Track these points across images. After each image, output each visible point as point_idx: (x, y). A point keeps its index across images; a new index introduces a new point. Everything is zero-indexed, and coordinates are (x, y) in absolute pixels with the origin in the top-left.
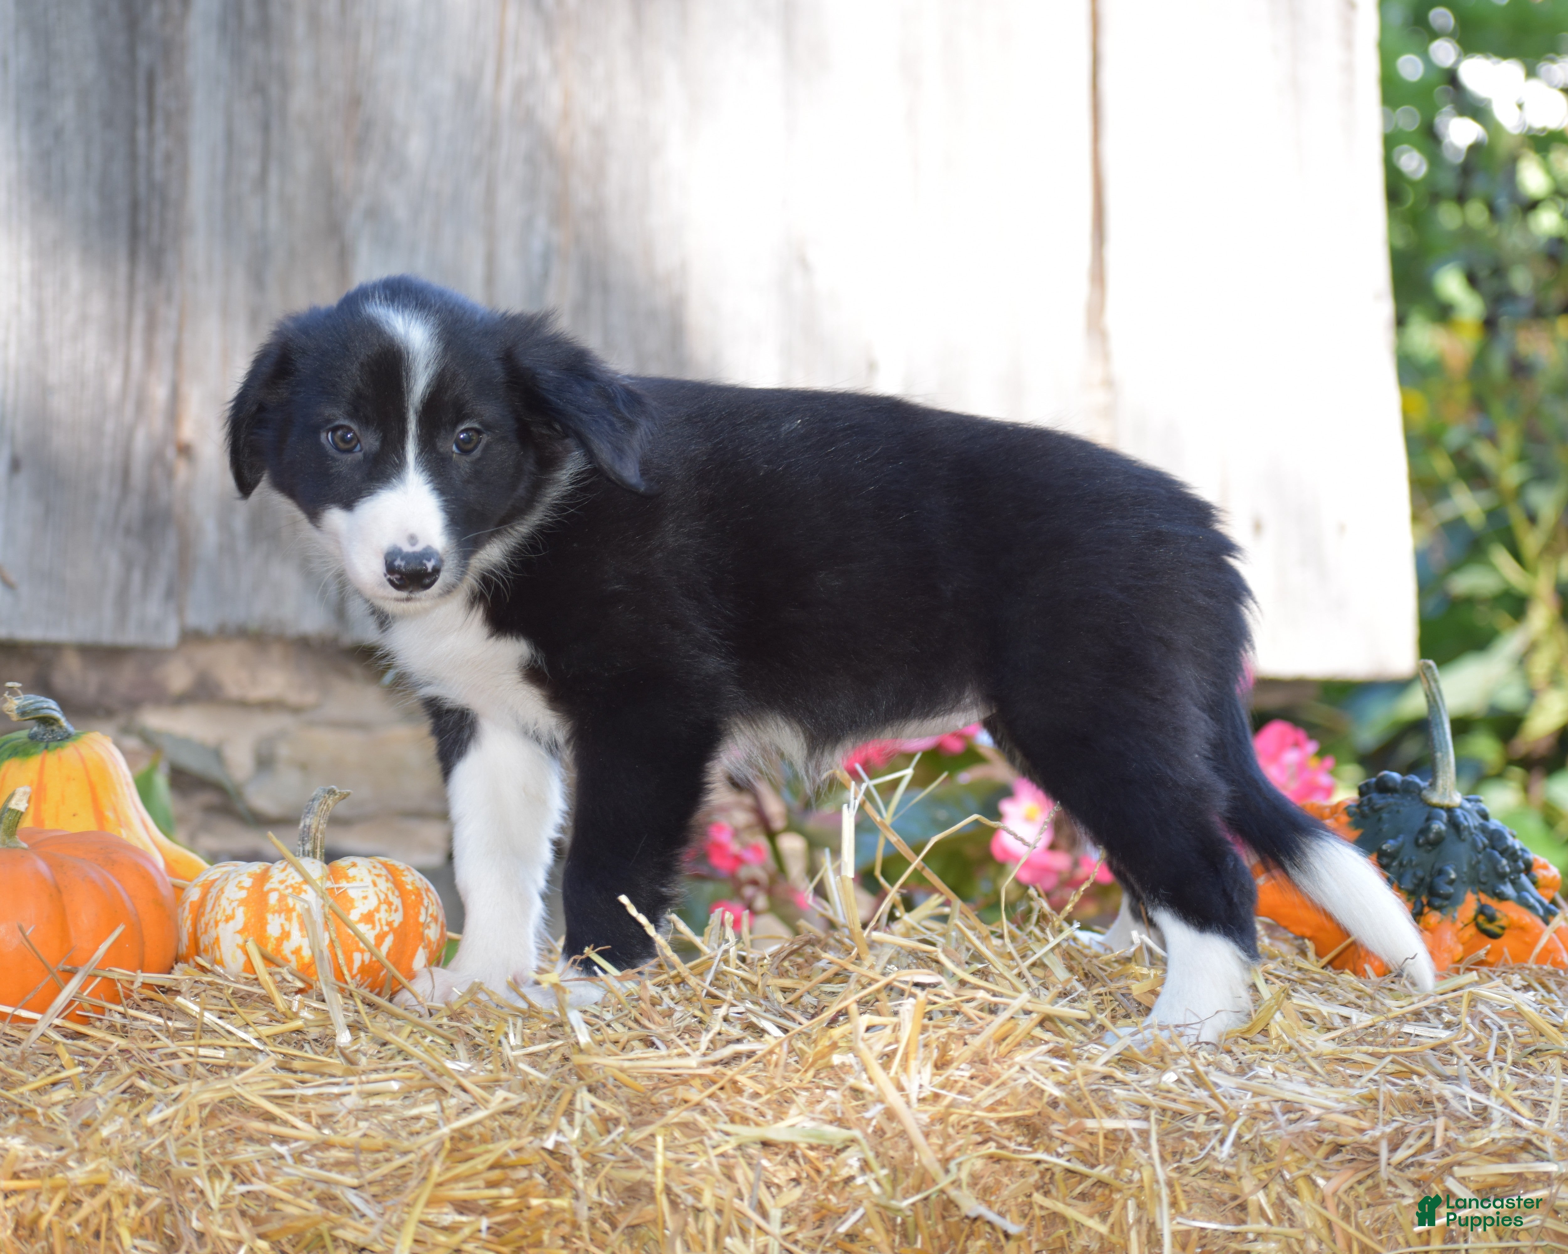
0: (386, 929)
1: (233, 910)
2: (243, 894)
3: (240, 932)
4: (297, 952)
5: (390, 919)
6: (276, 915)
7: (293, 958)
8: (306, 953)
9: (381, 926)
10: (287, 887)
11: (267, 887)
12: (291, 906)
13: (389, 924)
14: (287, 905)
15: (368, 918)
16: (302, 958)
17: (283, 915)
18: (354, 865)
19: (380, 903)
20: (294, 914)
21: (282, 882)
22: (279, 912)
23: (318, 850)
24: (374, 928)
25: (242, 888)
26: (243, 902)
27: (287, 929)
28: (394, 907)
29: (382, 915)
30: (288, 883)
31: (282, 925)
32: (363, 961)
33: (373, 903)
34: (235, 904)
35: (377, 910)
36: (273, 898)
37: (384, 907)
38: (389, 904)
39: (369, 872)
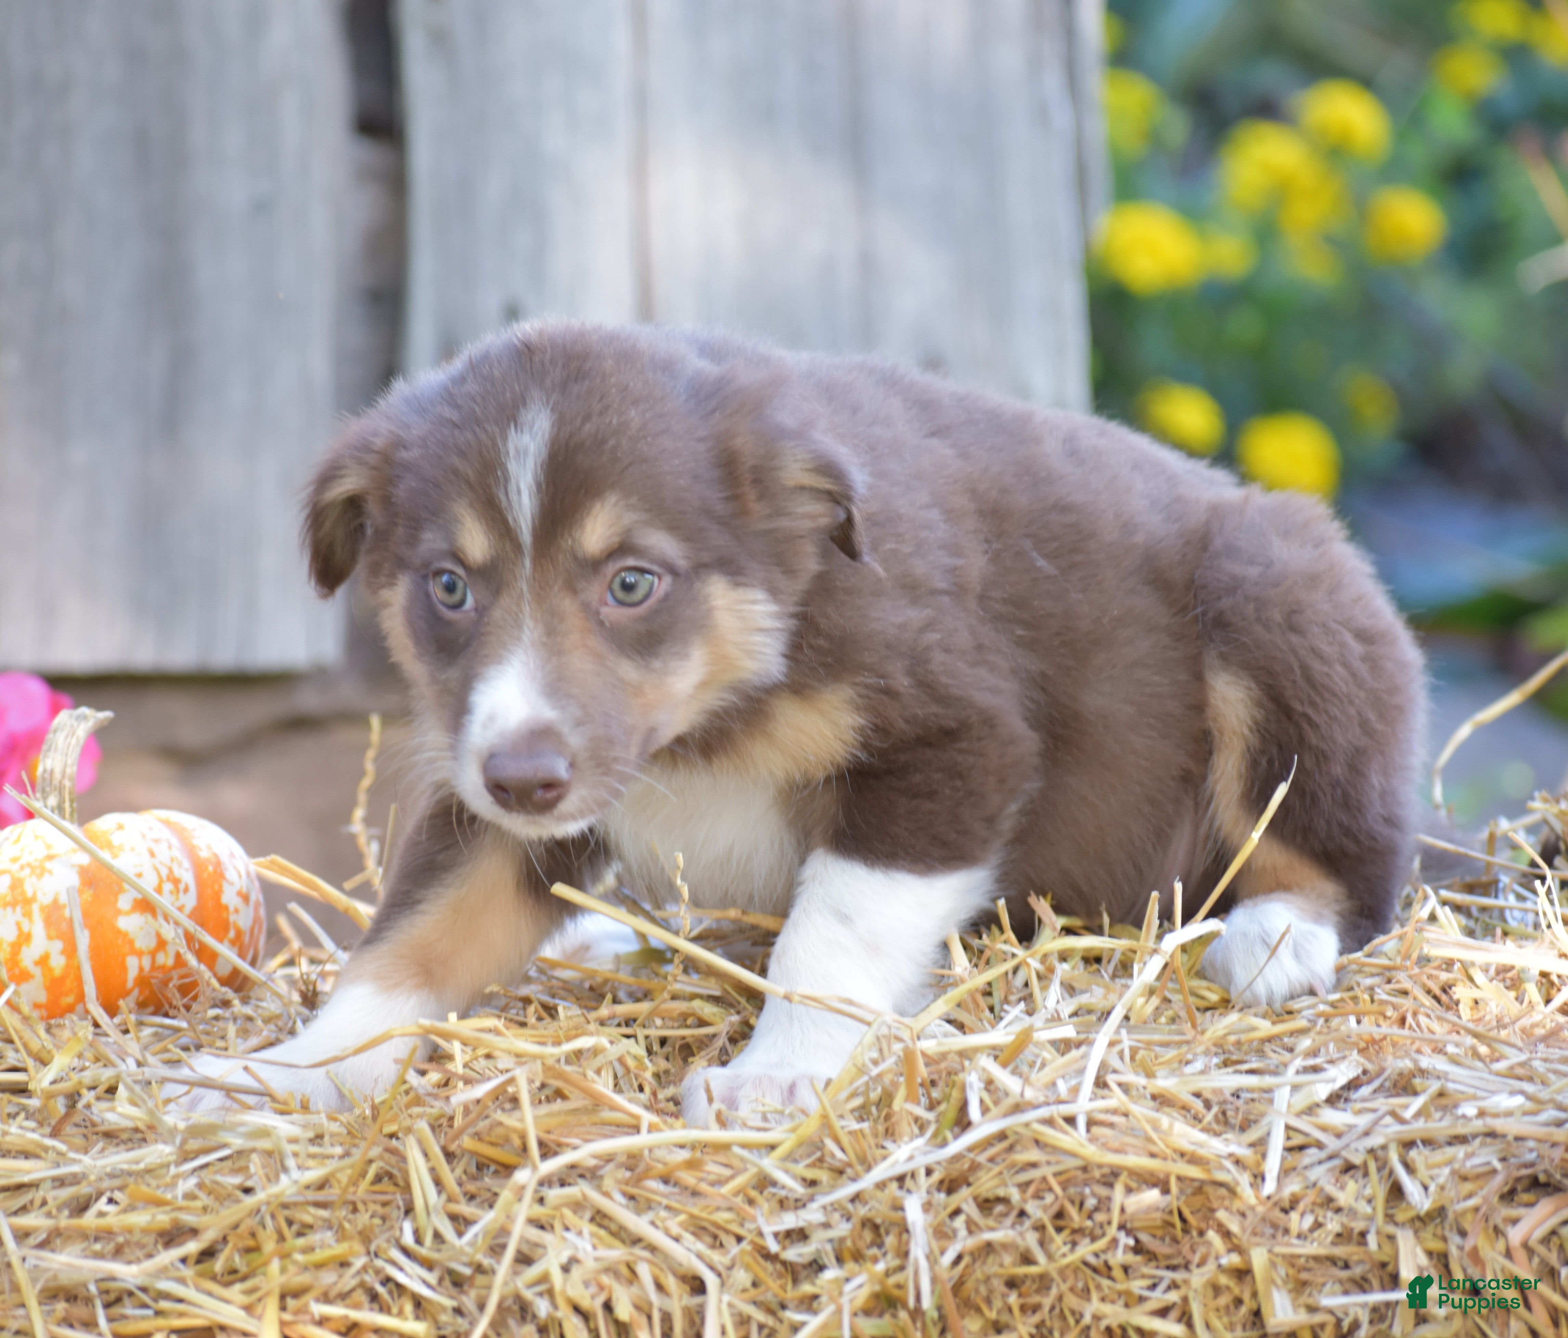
4: (43, 961)
5: (178, 904)
6: (9, 910)
8: (58, 962)
10: (22, 868)
12: (29, 894)
14: (23, 893)
15: (147, 905)
16: (50, 970)
17: (19, 909)
18: (120, 827)
19: (161, 880)
20: (35, 907)
21: (14, 860)
23: (67, 805)
27: (26, 929)
28: (182, 887)
30: (23, 861)
31: (18, 925)
32: (141, 969)
35: (158, 892)
37: (168, 887)
38: (176, 882)
39: (144, 836)
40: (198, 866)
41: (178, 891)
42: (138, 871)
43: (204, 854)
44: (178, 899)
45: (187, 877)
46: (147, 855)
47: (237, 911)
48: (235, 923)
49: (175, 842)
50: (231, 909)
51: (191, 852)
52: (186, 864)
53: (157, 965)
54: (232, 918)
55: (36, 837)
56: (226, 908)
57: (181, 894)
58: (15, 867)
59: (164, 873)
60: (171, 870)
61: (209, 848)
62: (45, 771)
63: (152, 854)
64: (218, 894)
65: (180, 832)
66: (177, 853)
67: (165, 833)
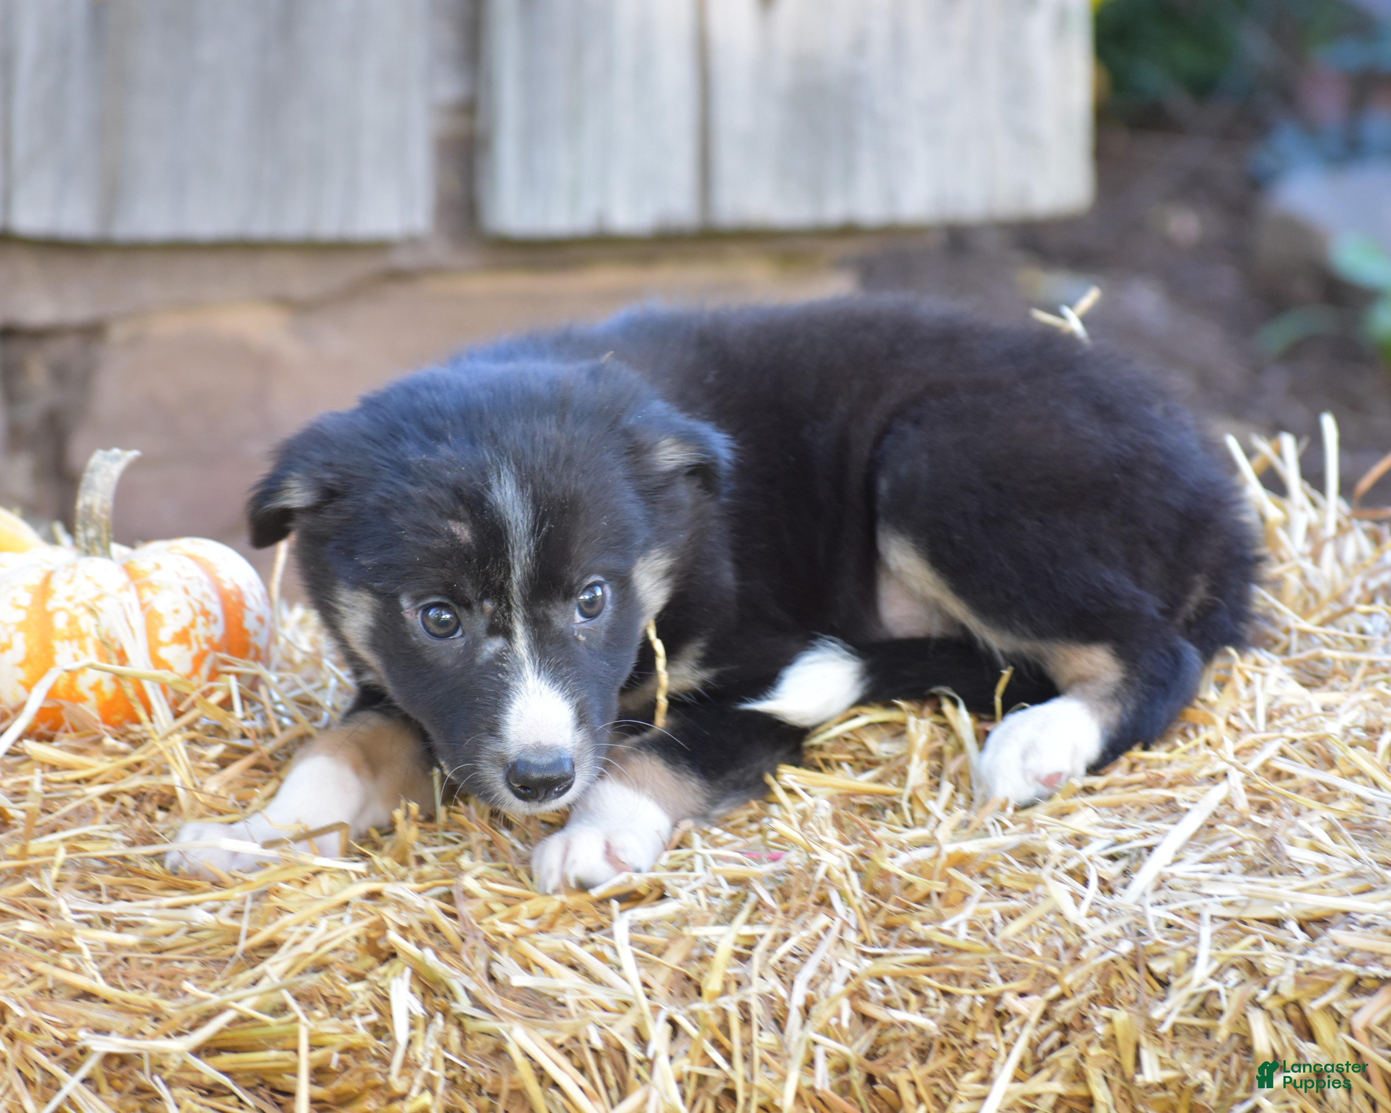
0: (205, 647)
1: (10, 637)
2: (20, 616)
3: (21, 665)
4: (96, 688)
5: (208, 634)
6: (66, 643)
7: (91, 695)
8: (109, 688)
9: (199, 643)
10: (77, 606)
11: (50, 606)
12: (84, 630)
13: (209, 640)
14: (78, 628)
15: (183, 637)
16: (102, 694)
18: (158, 567)
19: (195, 614)
21: (69, 599)
22: (70, 638)
24: (190, 648)
25: (19, 607)
26: (22, 626)
28: (211, 618)
29: (200, 631)
30: (78, 600)
33: (186, 617)
34: (11, 629)
35: (193, 625)
36: (60, 622)
37: (201, 620)
38: (206, 614)
40: (224, 597)
41: (209, 623)
42: (175, 607)
43: (228, 586)
44: (209, 629)
45: (216, 609)
46: (182, 593)
47: (255, 633)
48: (254, 643)
49: (205, 578)
51: (217, 584)
52: (215, 598)
54: (253, 640)
55: (88, 578)
56: (248, 632)
57: (211, 624)
58: (69, 606)
59: (197, 607)
60: (202, 604)
61: (232, 580)
63: (186, 591)
64: (240, 621)
65: (207, 567)
66: (207, 589)
67: (195, 571)
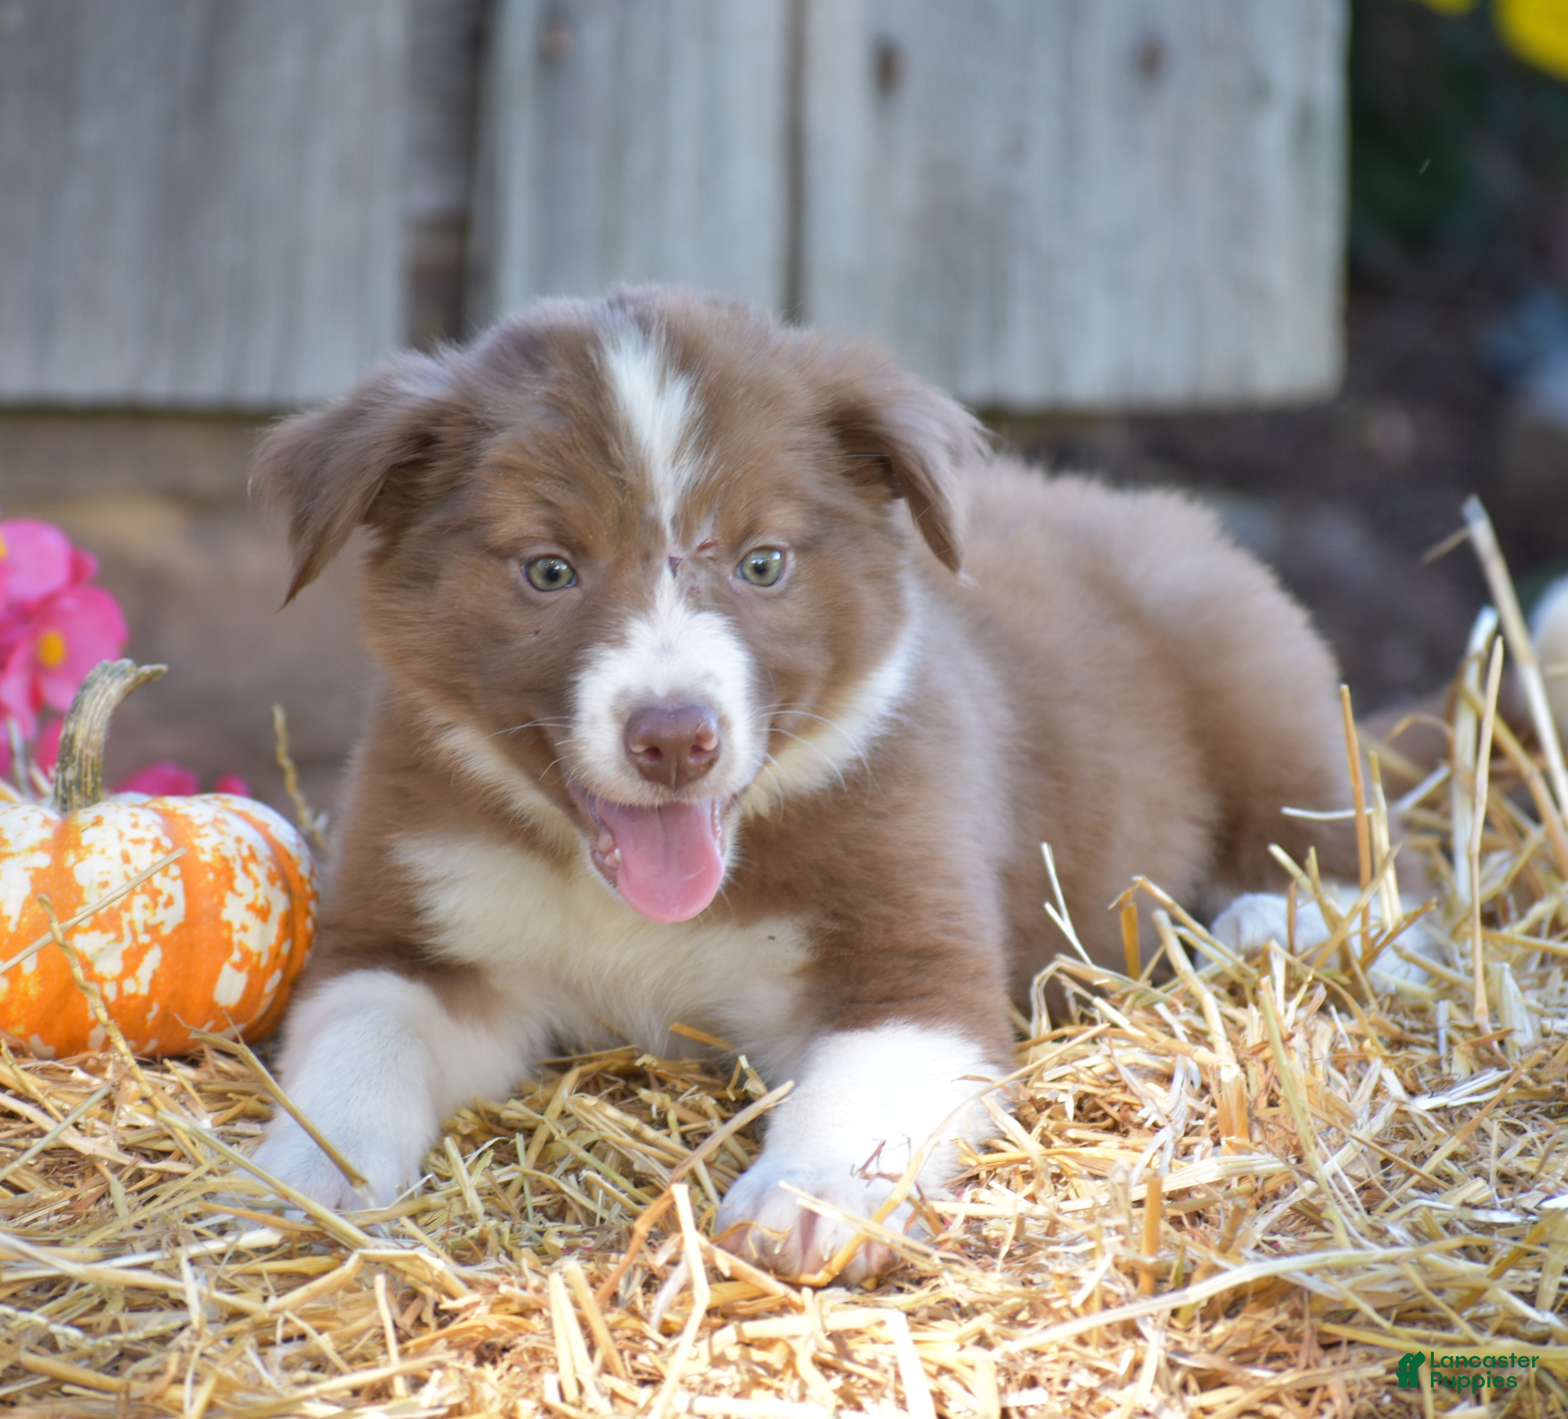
0: (146, 939)
5: (155, 921)
9: (135, 934)
13: (153, 930)
15: (108, 922)
19: (134, 892)
23: (88, 779)
24: (118, 940)
28: (163, 898)
29: (138, 915)
33: (118, 892)
35: (127, 905)
37: (142, 898)
38: (155, 892)
39: (121, 835)
40: (193, 873)
41: (156, 905)
42: (103, 879)
44: (154, 915)
45: (173, 886)
46: (118, 860)
47: (244, 928)
48: (240, 943)
50: (236, 926)
51: (186, 854)
53: (125, 993)
54: (236, 937)
56: (229, 925)
57: (160, 908)
59: (139, 881)
60: (149, 878)
62: (66, 736)
63: (126, 858)
64: (217, 907)
65: (178, 827)
